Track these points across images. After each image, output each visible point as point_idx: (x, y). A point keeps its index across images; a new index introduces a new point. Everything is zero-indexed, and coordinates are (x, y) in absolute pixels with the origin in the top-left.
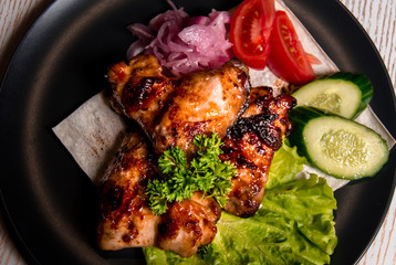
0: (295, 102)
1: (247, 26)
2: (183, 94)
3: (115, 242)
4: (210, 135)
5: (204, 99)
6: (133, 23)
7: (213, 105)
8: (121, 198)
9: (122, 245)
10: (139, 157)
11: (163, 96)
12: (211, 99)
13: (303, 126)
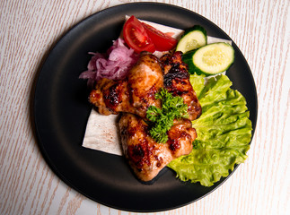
0: (181, 52)
1: (134, 38)
2: (134, 82)
3: (154, 171)
4: (160, 90)
5: (145, 77)
6: (80, 74)
7: (151, 77)
8: (142, 149)
9: (159, 170)
10: (134, 125)
11: (125, 90)
12: (147, 75)
13: (192, 61)
